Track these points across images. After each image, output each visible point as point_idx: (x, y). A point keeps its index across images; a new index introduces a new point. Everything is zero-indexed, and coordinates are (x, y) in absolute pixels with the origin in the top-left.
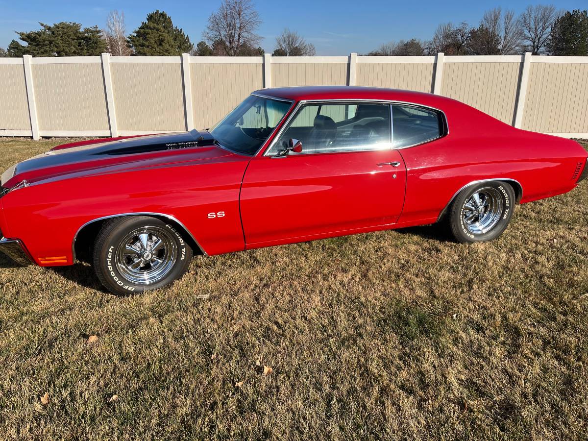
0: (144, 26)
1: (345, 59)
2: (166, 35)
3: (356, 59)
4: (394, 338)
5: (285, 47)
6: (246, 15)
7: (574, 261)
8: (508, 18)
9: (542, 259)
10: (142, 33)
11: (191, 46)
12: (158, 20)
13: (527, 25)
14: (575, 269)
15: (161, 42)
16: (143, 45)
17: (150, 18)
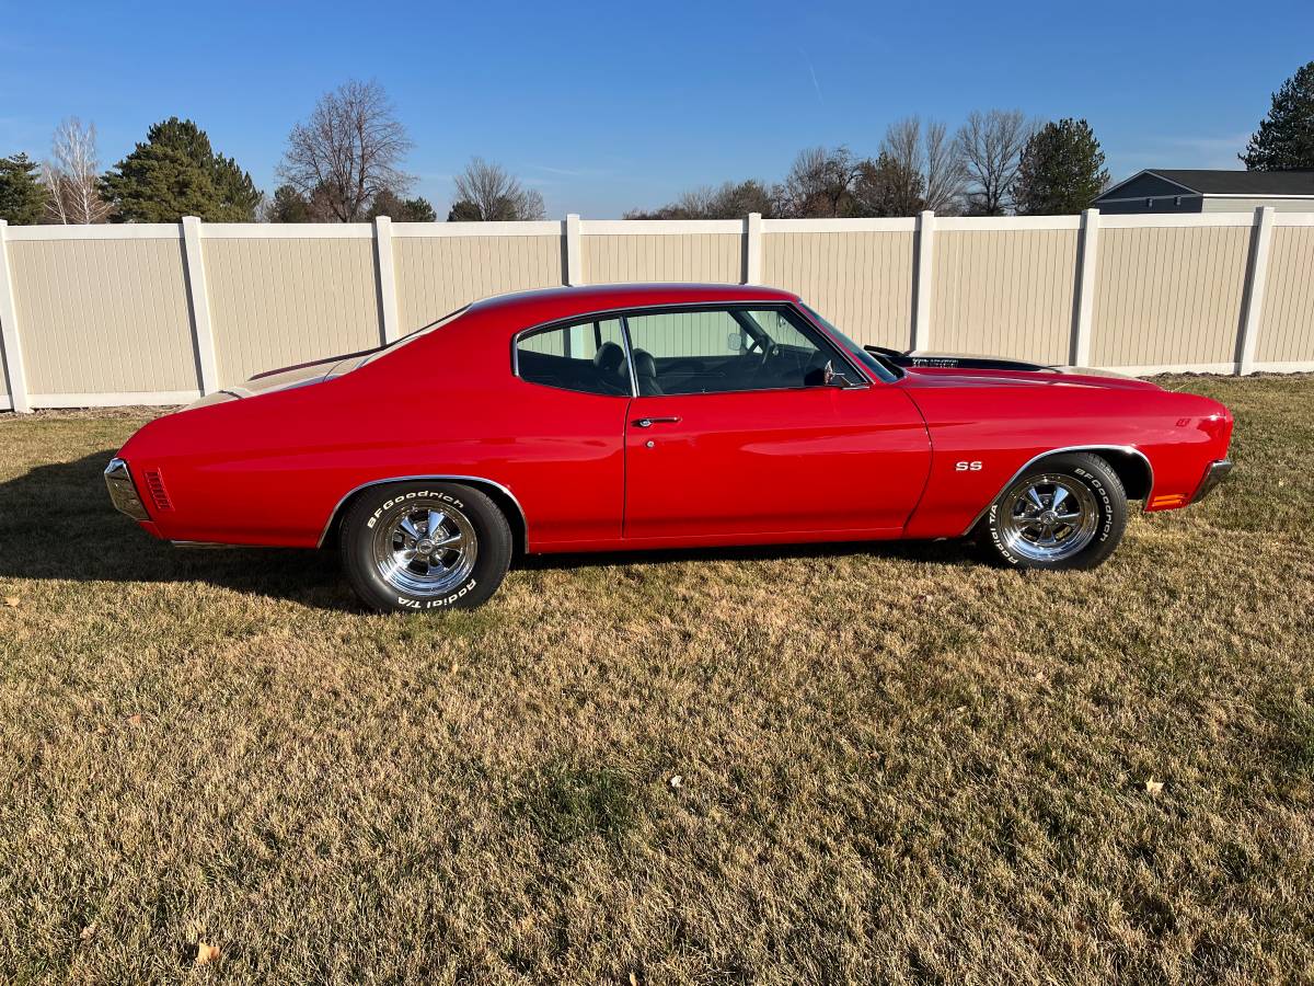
0: (142, 153)
1: (554, 228)
2: (194, 173)
3: (578, 228)
4: (527, 843)
5: (476, 198)
6: (375, 130)
7: (955, 640)
8: (935, 138)
9: (891, 640)
10: (136, 168)
11: (256, 197)
12: (177, 139)
13: (971, 151)
14: (950, 656)
15: (182, 188)
16: (137, 195)
17: (156, 134)
